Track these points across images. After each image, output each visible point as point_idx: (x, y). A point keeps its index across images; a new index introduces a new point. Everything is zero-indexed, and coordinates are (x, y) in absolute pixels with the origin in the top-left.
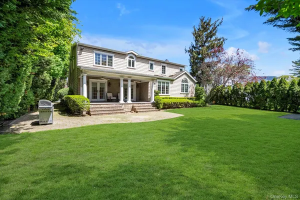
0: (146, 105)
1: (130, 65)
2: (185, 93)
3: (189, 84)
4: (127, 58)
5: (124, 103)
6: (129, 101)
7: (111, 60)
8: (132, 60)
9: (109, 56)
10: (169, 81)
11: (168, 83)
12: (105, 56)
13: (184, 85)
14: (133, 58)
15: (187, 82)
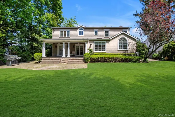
0: (79, 59)
1: (80, 34)
2: (123, 50)
3: (128, 42)
4: (79, 30)
5: (65, 57)
6: (69, 56)
7: (69, 33)
8: (81, 31)
9: (67, 31)
10: (106, 42)
11: (105, 43)
12: (66, 31)
13: (122, 43)
14: (83, 30)
15: (126, 41)
